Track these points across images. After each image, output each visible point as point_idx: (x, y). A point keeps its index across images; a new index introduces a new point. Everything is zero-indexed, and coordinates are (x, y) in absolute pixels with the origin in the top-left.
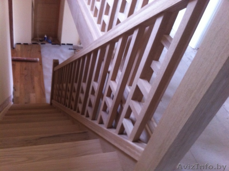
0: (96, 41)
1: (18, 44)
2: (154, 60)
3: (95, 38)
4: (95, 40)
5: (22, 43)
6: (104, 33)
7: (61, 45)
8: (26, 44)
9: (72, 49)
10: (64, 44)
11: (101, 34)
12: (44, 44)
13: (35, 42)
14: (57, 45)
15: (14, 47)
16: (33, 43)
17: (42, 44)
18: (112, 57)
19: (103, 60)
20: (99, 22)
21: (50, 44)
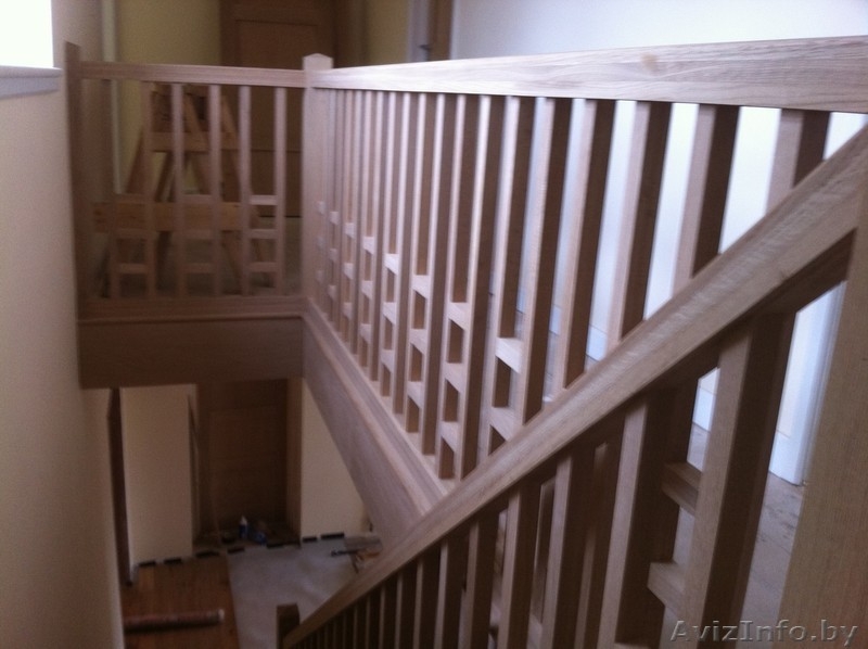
0: (429, 516)
1: (144, 565)
2: (655, 561)
3: (425, 506)
4: (423, 514)
5: (160, 560)
6: (452, 485)
7: (303, 545)
8: (173, 563)
9: (341, 553)
10: (313, 539)
11: (444, 489)
12: (241, 550)
13: (204, 549)
14: (287, 548)
15: (132, 578)
16: (200, 556)
17: (232, 552)
18: (497, 568)
19: (465, 586)
20: (428, 448)
21: (263, 549)
